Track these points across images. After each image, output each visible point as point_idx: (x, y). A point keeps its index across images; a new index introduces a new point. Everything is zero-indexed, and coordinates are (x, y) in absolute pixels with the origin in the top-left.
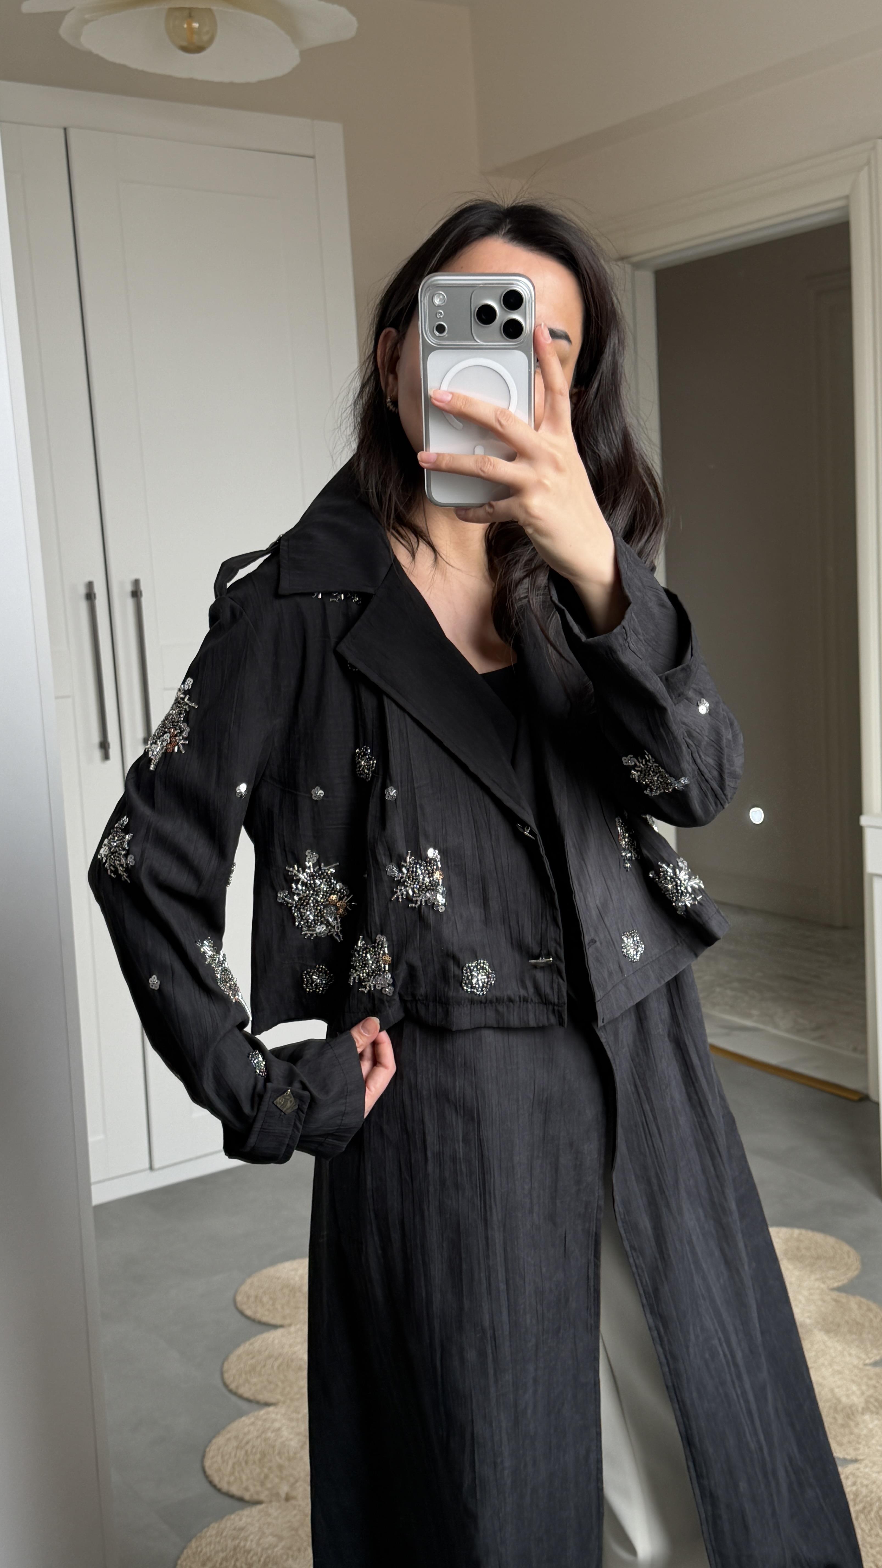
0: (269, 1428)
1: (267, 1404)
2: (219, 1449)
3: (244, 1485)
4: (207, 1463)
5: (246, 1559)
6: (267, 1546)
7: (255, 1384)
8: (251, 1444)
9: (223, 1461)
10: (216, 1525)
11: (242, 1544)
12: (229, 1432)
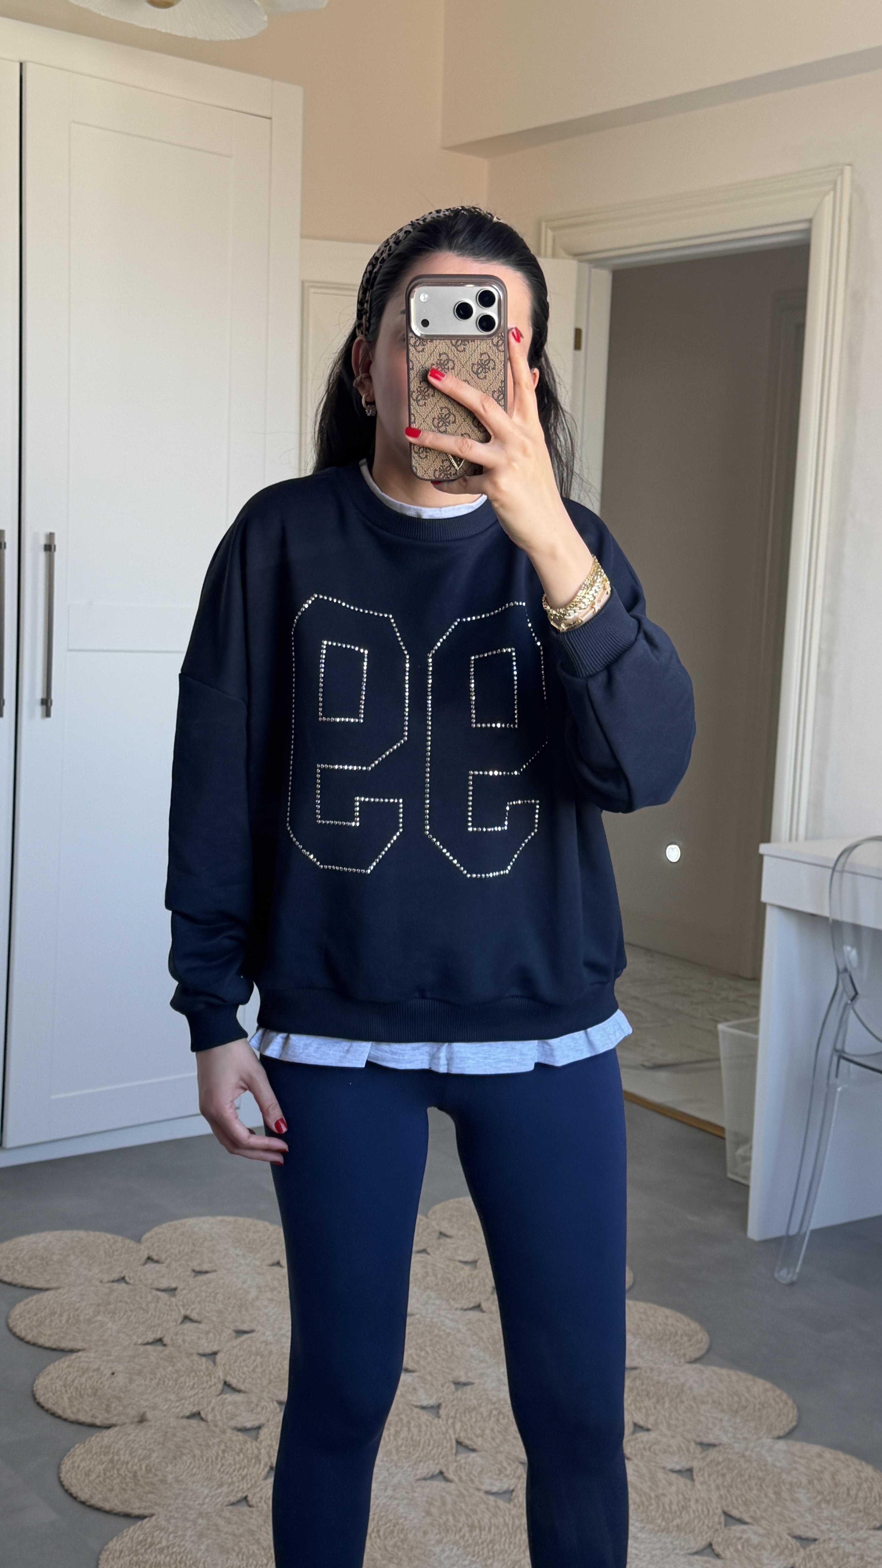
0: (87, 1369)
1: (72, 1351)
2: (46, 1387)
3: (90, 1414)
4: (41, 1400)
5: (127, 1468)
6: (141, 1457)
7: (51, 1336)
8: (76, 1381)
9: (57, 1397)
10: (82, 1446)
11: (116, 1458)
12: (48, 1374)
